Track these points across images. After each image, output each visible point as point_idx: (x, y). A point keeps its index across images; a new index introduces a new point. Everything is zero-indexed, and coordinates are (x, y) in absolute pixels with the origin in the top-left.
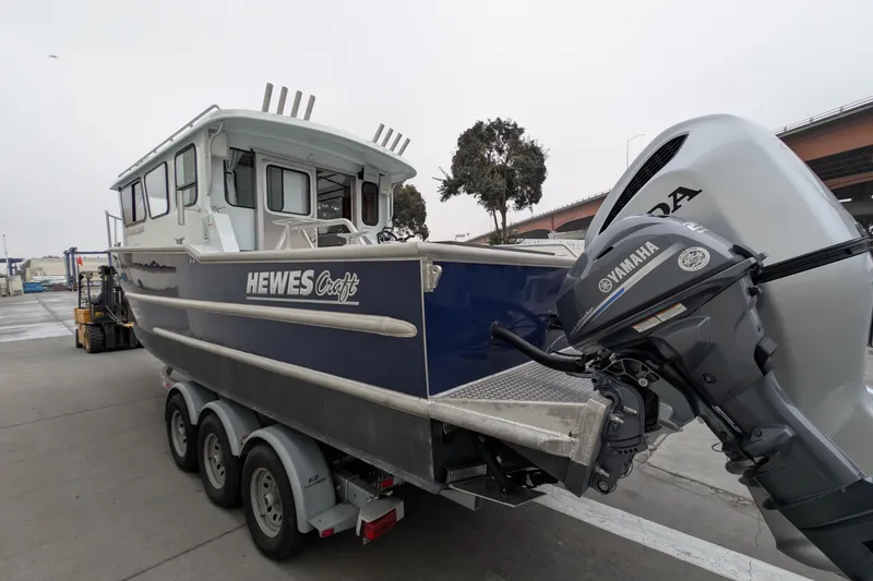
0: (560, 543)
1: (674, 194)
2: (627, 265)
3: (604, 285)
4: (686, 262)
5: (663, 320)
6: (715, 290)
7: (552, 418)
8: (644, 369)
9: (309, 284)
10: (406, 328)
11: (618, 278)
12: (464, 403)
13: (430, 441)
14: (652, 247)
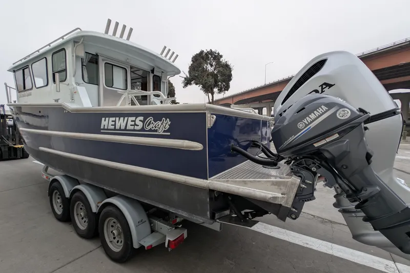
0: (254, 243)
1: (322, 86)
2: (312, 116)
3: (300, 125)
4: (341, 115)
5: (328, 141)
6: (352, 128)
7: (274, 187)
8: (313, 163)
9: (141, 124)
10: (197, 146)
11: (308, 122)
12: (227, 181)
13: (208, 200)
14: (325, 108)
